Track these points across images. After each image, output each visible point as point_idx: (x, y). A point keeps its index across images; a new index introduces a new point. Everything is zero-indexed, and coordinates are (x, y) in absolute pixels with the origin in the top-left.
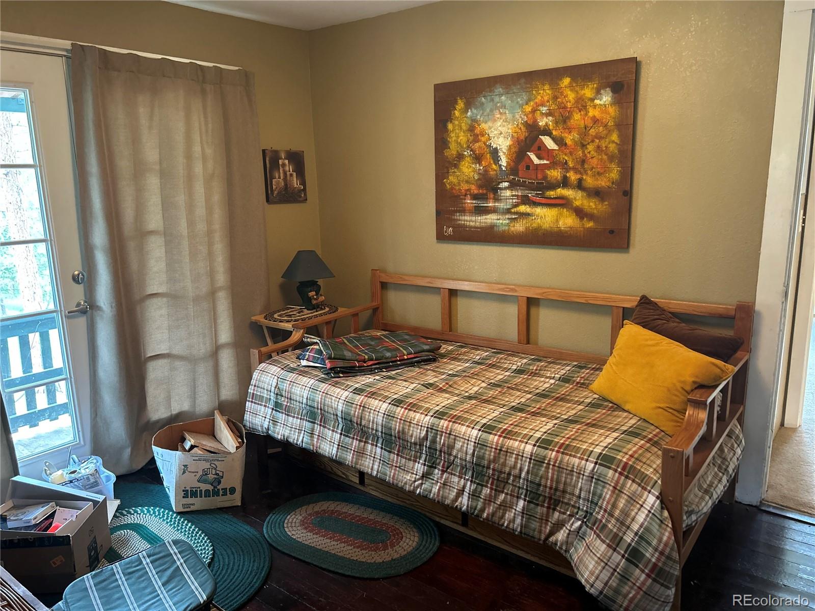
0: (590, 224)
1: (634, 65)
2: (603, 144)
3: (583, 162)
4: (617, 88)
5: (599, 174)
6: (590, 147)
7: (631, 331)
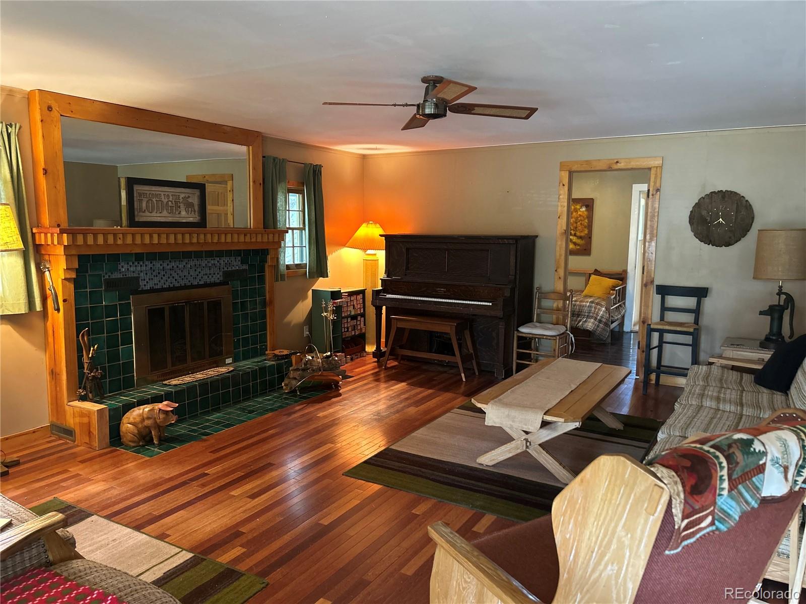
0: (579, 247)
1: (592, 200)
2: (583, 222)
3: (576, 228)
4: (587, 206)
5: (581, 231)
6: (579, 223)
7: (593, 277)
